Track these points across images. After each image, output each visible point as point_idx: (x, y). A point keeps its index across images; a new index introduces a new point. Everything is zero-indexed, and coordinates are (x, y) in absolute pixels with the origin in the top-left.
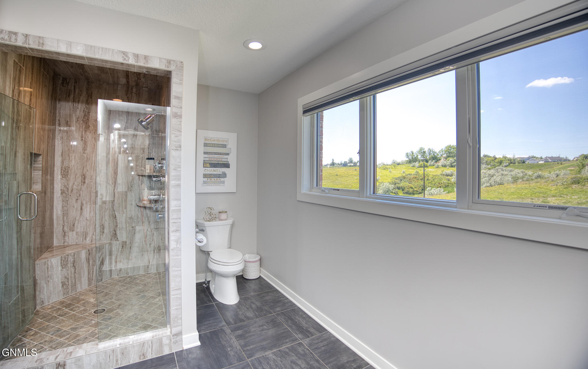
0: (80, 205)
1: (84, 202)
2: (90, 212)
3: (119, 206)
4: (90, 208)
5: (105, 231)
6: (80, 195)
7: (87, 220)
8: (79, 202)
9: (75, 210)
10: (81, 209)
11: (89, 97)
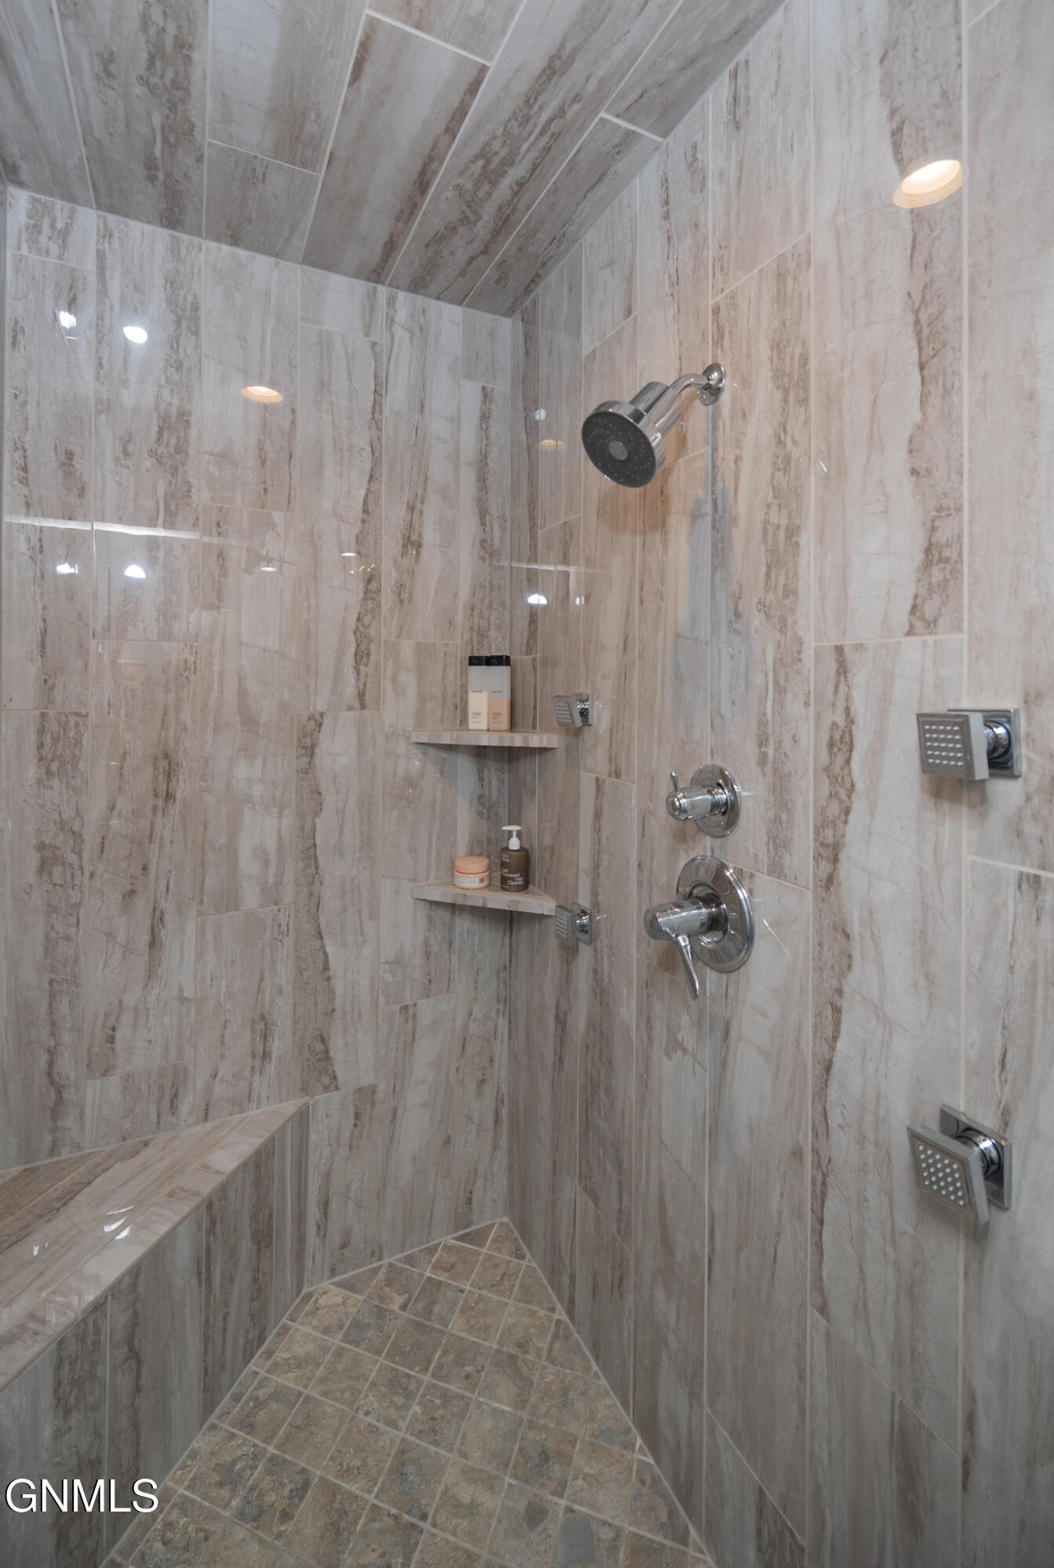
0: (148, 923)
1: (168, 906)
2: (200, 956)
3: (345, 910)
4: (201, 933)
5: (277, 1047)
6: (145, 868)
7: (182, 999)
8: (143, 905)
9: (118, 956)
10: (154, 943)
11: (184, 324)
